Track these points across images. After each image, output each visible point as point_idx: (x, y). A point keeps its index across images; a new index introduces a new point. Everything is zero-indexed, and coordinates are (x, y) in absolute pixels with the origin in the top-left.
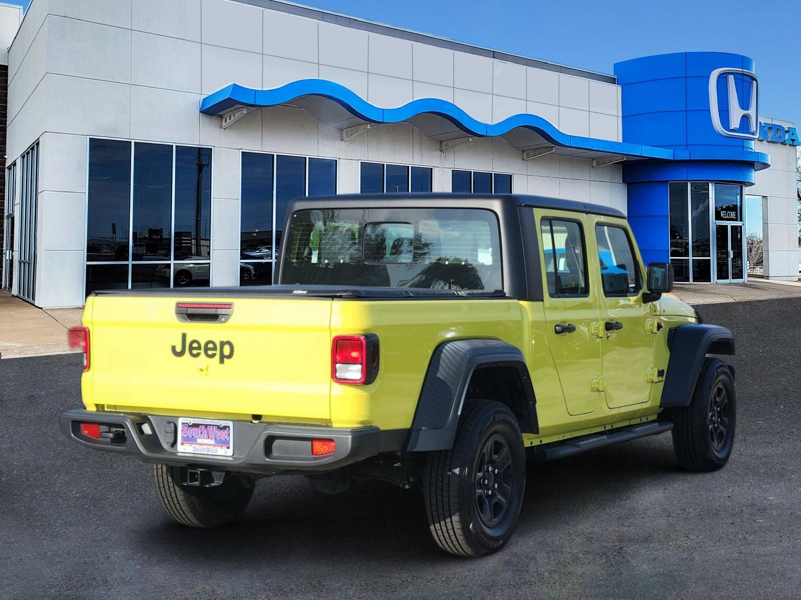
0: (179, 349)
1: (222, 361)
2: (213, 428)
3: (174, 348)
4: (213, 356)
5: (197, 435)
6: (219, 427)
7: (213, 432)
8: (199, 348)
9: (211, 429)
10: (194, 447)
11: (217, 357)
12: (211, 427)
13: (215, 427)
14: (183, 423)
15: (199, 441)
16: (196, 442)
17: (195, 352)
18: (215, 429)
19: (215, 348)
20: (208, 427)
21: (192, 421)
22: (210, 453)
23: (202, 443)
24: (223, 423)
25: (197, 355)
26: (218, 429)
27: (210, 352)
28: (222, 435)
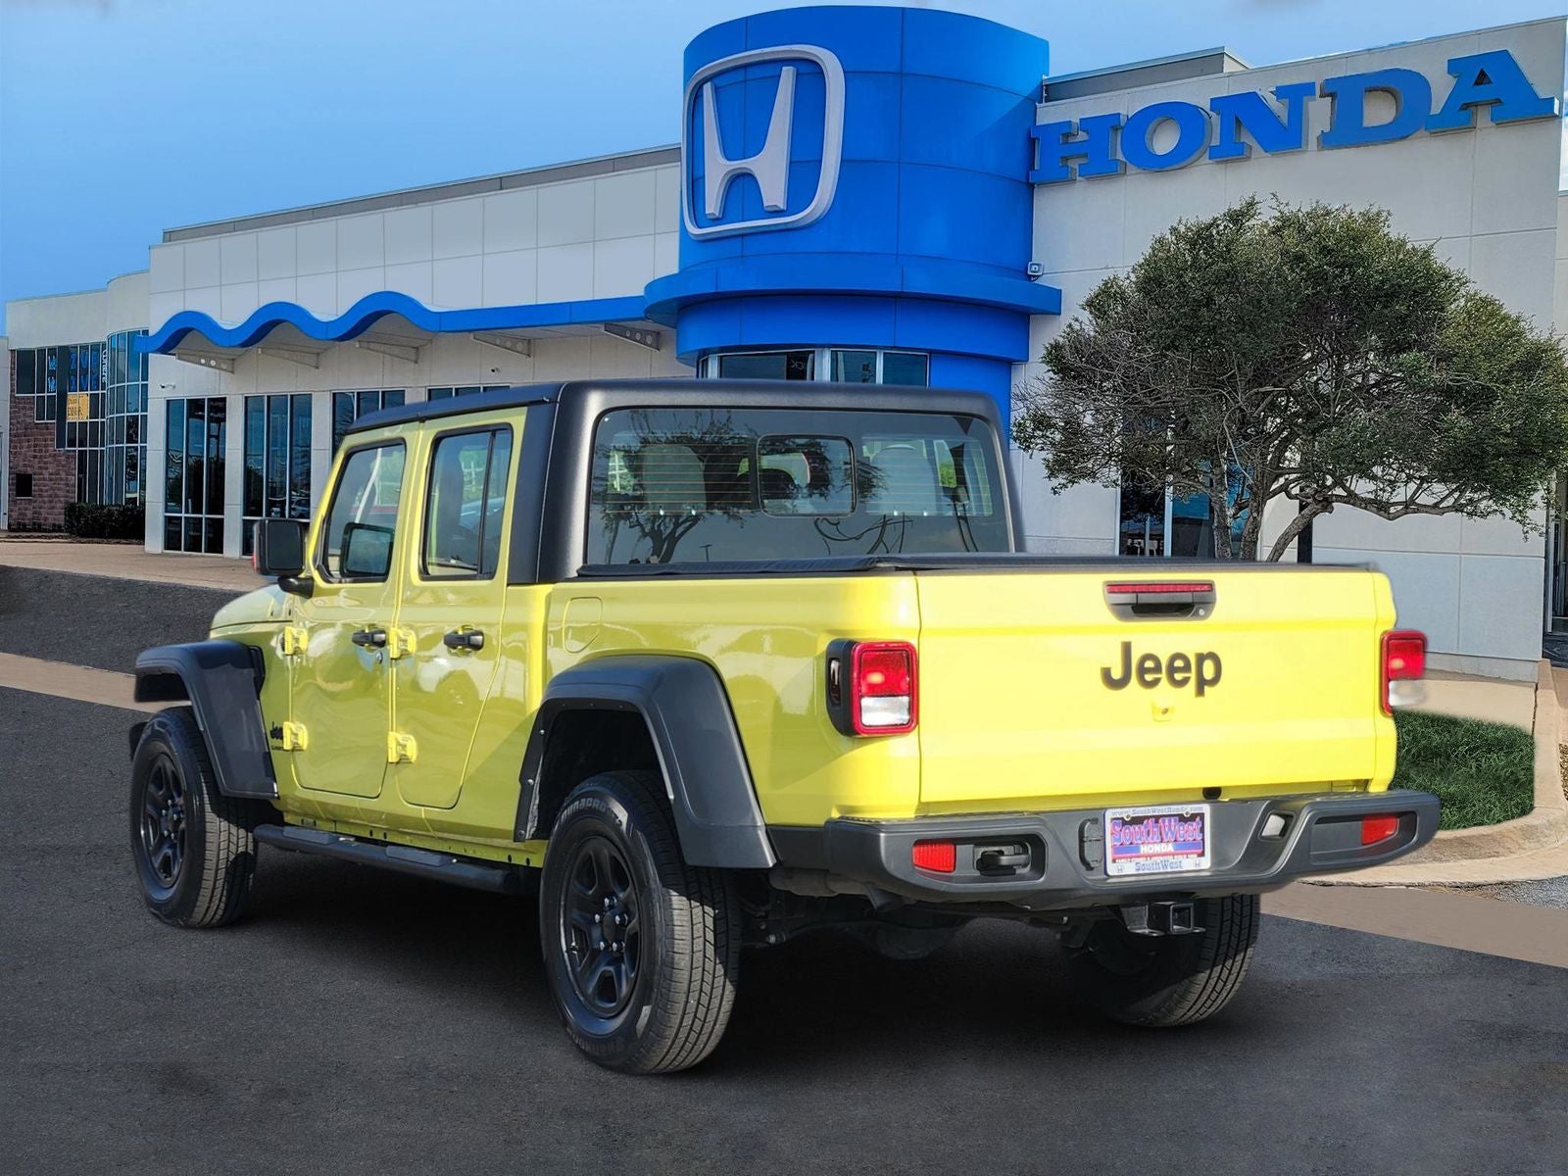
0: (1117, 674)
1: (1200, 692)
2: (1170, 821)
3: (1106, 674)
4: (1185, 682)
5: (1140, 839)
6: (1182, 819)
7: (1170, 829)
8: (1157, 669)
9: (1167, 823)
10: (1137, 863)
11: (1192, 685)
12: (1167, 819)
13: (1173, 819)
14: (1113, 819)
15: (1144, 849)
16: (1139, 852)
17: (1149, 677)
18: (1173, 823)
19: (1187, 668)
20: (1160, 821)
21: (1128, 813)
22: (1169, 870)
23: (1151, 852)
24: (1188, 810)
25: (1155, 683)
26: (1180, 821)
27: (1178, 676)
28: (1190, 831)
